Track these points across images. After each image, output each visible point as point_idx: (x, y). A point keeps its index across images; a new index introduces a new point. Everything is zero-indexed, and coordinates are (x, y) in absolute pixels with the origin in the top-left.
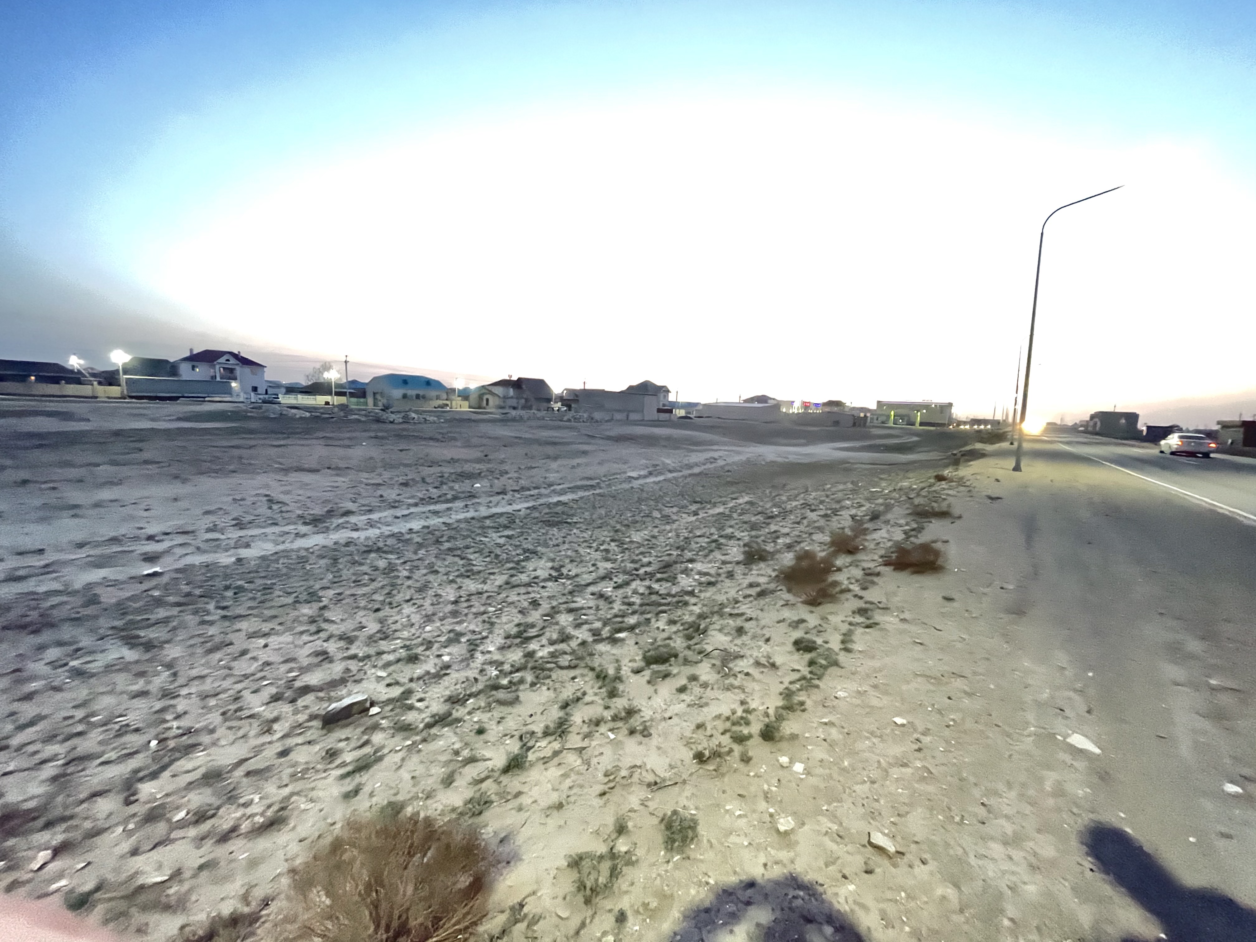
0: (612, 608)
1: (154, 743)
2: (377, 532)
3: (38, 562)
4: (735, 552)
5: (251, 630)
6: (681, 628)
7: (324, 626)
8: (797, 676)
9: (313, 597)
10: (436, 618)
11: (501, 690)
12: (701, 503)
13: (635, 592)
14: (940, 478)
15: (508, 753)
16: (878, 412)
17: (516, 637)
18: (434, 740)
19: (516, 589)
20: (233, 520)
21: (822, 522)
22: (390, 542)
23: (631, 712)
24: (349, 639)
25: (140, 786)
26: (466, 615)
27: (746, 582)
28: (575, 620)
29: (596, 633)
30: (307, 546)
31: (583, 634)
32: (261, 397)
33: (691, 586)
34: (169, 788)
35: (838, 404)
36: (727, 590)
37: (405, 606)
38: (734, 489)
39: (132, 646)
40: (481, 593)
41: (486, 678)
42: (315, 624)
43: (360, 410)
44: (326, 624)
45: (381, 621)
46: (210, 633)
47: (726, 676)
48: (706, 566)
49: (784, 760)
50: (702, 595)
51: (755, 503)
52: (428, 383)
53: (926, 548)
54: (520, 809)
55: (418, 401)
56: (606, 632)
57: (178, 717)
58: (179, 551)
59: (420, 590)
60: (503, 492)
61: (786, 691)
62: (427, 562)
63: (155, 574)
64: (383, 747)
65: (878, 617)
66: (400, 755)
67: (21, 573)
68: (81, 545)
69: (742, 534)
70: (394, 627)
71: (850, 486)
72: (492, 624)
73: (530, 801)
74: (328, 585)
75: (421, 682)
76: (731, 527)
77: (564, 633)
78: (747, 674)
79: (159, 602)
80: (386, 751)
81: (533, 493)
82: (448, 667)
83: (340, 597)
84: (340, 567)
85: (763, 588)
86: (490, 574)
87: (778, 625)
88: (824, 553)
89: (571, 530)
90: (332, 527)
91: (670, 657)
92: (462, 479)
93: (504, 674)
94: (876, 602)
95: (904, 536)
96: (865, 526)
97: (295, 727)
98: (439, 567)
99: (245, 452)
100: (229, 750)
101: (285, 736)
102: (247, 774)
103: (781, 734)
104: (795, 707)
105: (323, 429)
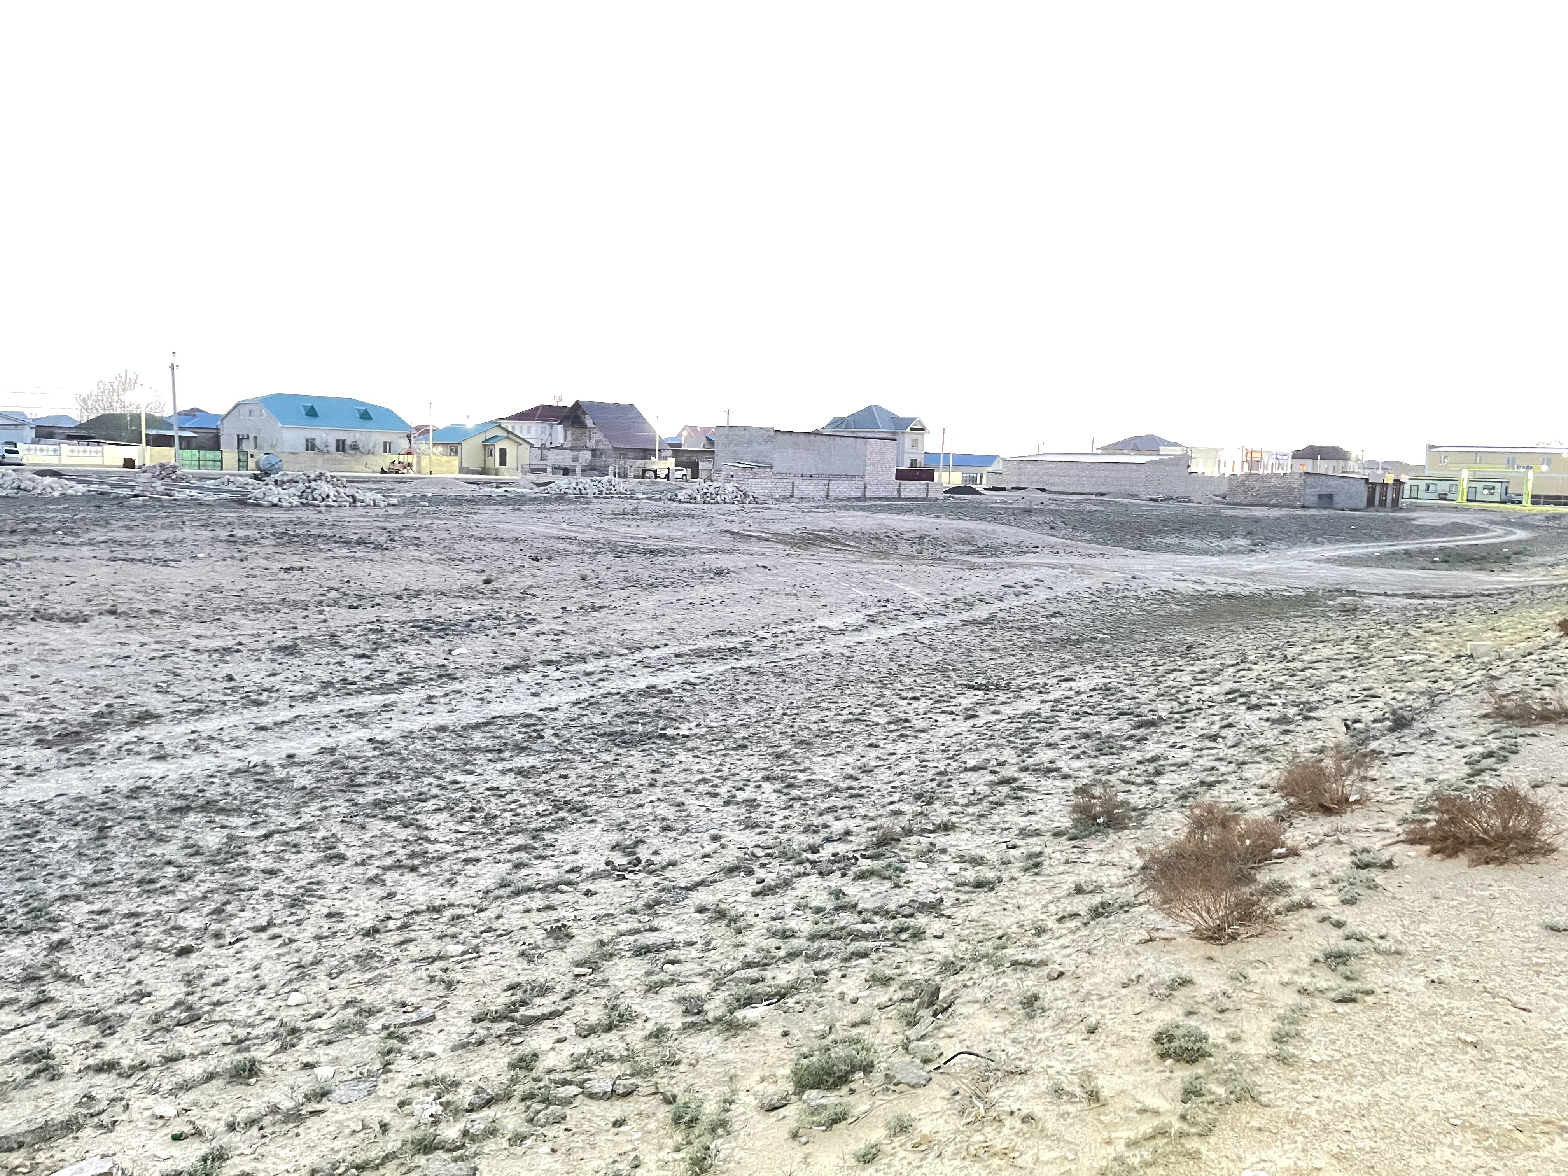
0: (741, 945)
2: (209, 762)
4: (1054, 808)
6: (900, 995)
7: (54, 989)
8: (1147, 1126)
9: (40, 918)
10: (319, 971)
11: (440, 1153)
12: (986, 688)
13: (802, 904)
16: (1428, 472)
17: (499, 1018)
19: (523, 898)
21: (1271, 737)
22: (237, 785)
26: (394, 963)
27: (1070, 881)
28: (649, 974)
29: (692, 1007)
30: (39, 796)
31: (661, 1010)
33: (935, 890)
36: (1022, 902)
37: (253, 940)
38: (1067, 657)
40: (437, 910)
41: (412, 1120)
42: (34, 985)
43: (202, 478)
44: (60, 985)
47: (979, 1122)
48: (979, 841)
50: (960, 914)
51: (1118, 690)
52: (365, 413)
55: (340, 456)
56: (714, 1008)
59: (295, 903)
60: (523, 666)
61: (1115, 1166)
62: (319, 835)
65: (1373, 975)
69: (1077, 764)
70: (216, 994)
71: (1349, 647)
72: (450, 985)
74: (78, 890)
75: (254, 1131)
76: (1052, 746)
77: (614, 1008)
78: (1028, 1119)
81: (589, 668)
82: (324, 1094)
83: (103, 920)
84: (111, 846)
85: (1107, 897)
86: (467, 861)
87: (1124, 991)
88: (1266, 811)
89: (672, 755)
90: (104, 752)
91: (854, 1069)
92: (426, 635)
93: (453, 1110)
94: (1373, 935)
95: (1467, 770)
96: (1373, 745)
98: (348, 845)
105: (108, 522)
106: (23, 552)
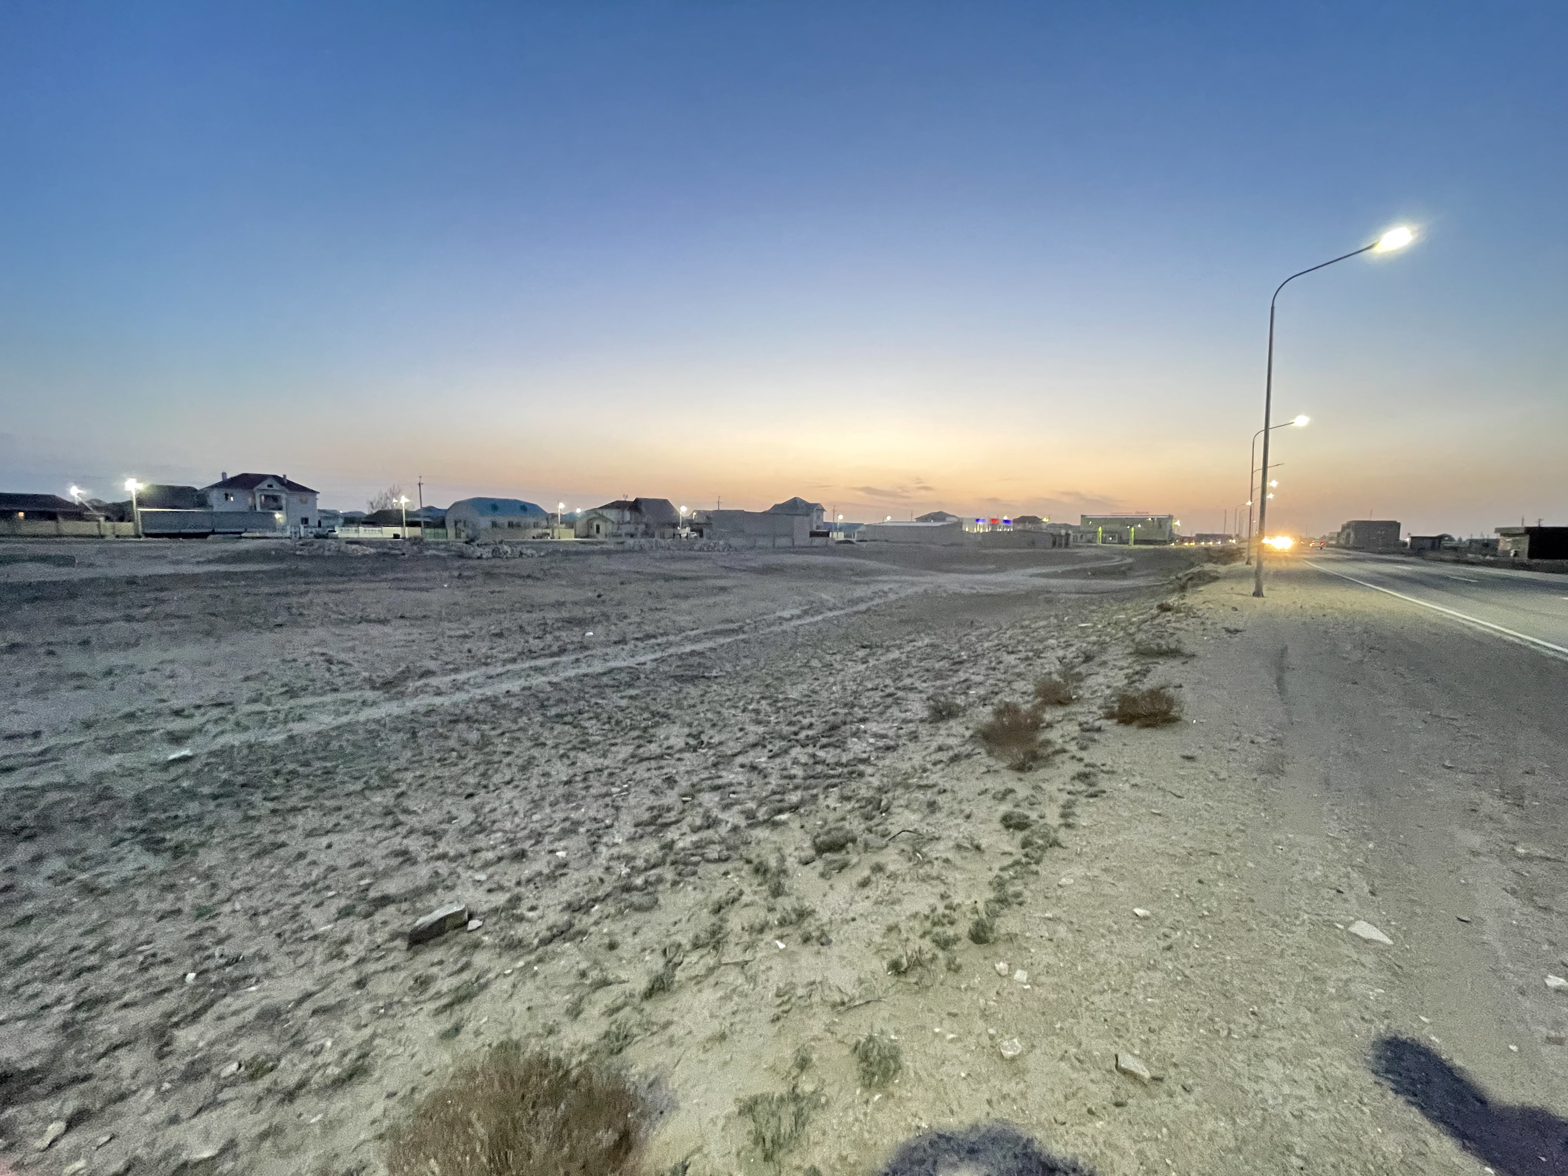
0: (767, 783)
1: (191, 977)
2: (465, 696)
3: (31, 747)
4: (918, 708)
5: (309, 827)
6: (857, 805)
7: (402, 817)
8: (1008, 861)
9: (388, 781)
10: (546, 803)
11: (635, 893)
12: (870, 647)
13: (795, 762)
14: (1164, 608)
15: (650, 973)
16: (1082, 529)
17: (648, 824)
18: (553, 959)
19: (645, 763)
20: (282, 686)
21: (1022, 668)
22: (482, 708)
23: (802, 914)
24: (436, 835)
25: (176, 1033)
26: (584, 798)
27: (934, 745)
28: (722, 799)
29: (750, 815)
30: (377, 716)
31: (733, 817)
32: (314, 530)
33: (865, 752)
34: (211, 1035)
35: (1034, 520)
36: (911, 755)
37: (505, 789)
38: (910, 629)
39: (156, 852)
40: (600, 770)
41: (614, 877)
42: (390, 817)
43: (438, 544)
44: (405, 815)
45: (475, 810)
46: (256, 833)
47: (920, 864)
48: (882, 726)
49: (1002, 966)
50: (880, 764)
51: (939, 646)
52: (524, 508)
53: (1155, 694)
54: (671, 1042)
55: (511, 530)
56: (761, 814)
57: (220, 942)
58: (212, 729)
59: (523, 769)
60: (623, 641)
61: (997, 880)
62: (530, 733)
63: (183, 759)
64: (488, 971)
65: (1104, 783)
66: (511, 981)
67: (12, 761)
68: (88, 725)
69: (925, 685)
70: (493, 816)
71: (1053, 621)
72: (617, 809)
73: (682, 1032)
74: (406, 765)
75: (532, 886)
76: (910, 676)
77: (709, 817)
78: (947, 861)
79: (191, 794)
80: (491, 975)
81: (659, 641)
82: (565, 865)
83: (422, 780)
84: (420, 741)
85: (956, 752)
86: (611, 745)
87: (980, 797)
88: (1029, 706)
89: (709, 687)
90: (408, 691)
91: (846, 842)
92: (570, 626)
93: (637, 871)
94: (1099, 764)
95: (1126, 681)
96: (1077, 670)
97: (372, 950)
98: (546, 738)
99: (294, 600)
100: (286, 982)
101: (361, 961)
102: (315, 1013)
103: (995, 935)
104: (1010, 899)
105: (393, 569)
106: (349, 586)
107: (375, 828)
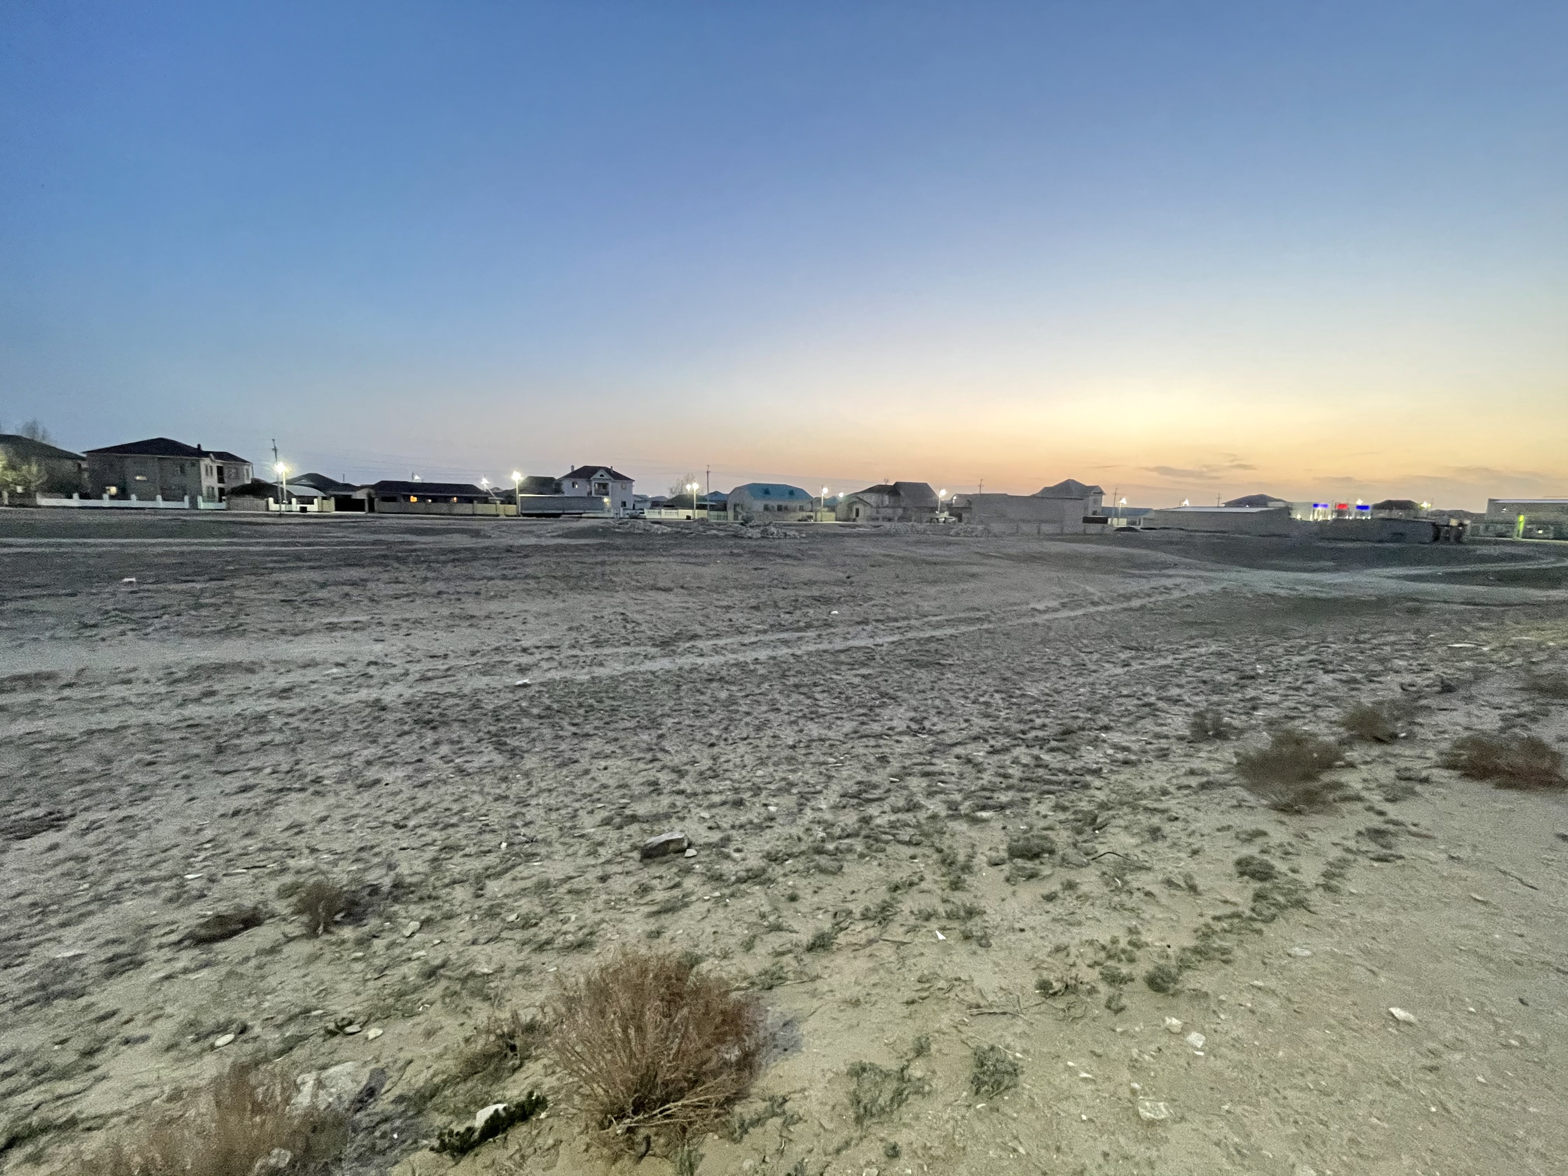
0: (980, 778)
1: (504, 845)
2: (722, 659)
3: (441, 665)
4: (1179, 723)
5: (595, 750)
6: (1073, 817)
7: (660, 755)
8: (1228, 910)
9: (655, 723)
10: (771, 762)
11: (825, 856)
12: (1137, 649)
13: (1016, 761)
15: (817, 929)
16: (1488, 518)
17: (854, 796)
18: (742, 897)
19: (864, 740)
20: (592, 637)
21: (1342, 691)
22: (733, 671)
23: (971, 913)
24: (682, 774)
25: (487, 882)
26: (803, 763)
27: (1187, 767)
28: (929, 786)
29: (953, 806)
30: (653, 669)
31: (936, 806)
32: (629, 512)
33: (1097, 763)
34: (507, 890)
35: (1406, 506)
36: (1153, 775)
37: (741, 744)
38: (1195, 633)
39: (501, 752)
40: (821, 740)
41: (811, 839)
42: (652, 752)
43: (719, 524)
44: (661, 753)
45: (715, 759)
46: (561, 749)
47: (1117, 890)
48: (1127, 738)
49: (1174, 1022)
50: (1113, 778)
51: (1227, 655)
52: (792, 492)
53: (1540, 748)
54: (814, 994)
55: (780, 514)
56: (964, 808)
57: (527, 824)
58: (545, 665)
59: (758, 729)
60: (865, 622)
61: (1204, 929)
62: (769, 698)
63: (525, 686)
64: (692, 893)
65: (1405, 847)
66: (707, 905)
67: (430, 674)
68: (473, 653)
69: (1197, 698)
70: (725, 766)
71: (1411, 637)
72: (830, 777)
73: (826, 988)
74: (669, 712)
75: (742, 831)
76: (1180, 686)
77: (911, 800)
78: (1148, 894)
79: (525, 712)
80: (694, 898)
81: (900, 624)
82: (773, 819)
83: (679, 727)
84: (682, 694)
85: (1211, 779)
86: (837, 718)
87: (1218, 834)
88: (1332, 738)
89: (943, 674)
90: (679, 650)
91: (1044, 851)
92: (818, 604)
93: (832, 837)
94: (1408, 823)
95: (1500, 724)
96: (1423, 702)
97: (617, 855)
98: (782, 705)
99: (608, 569)
100: (559, 866)
101: (609, 862)
102: (570, 892)
103: (1178, 986)
104: (1211, 954)
105: (680, 545)
106: (647, 559)
107: (639, 759)
